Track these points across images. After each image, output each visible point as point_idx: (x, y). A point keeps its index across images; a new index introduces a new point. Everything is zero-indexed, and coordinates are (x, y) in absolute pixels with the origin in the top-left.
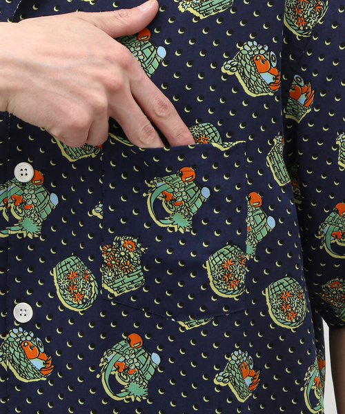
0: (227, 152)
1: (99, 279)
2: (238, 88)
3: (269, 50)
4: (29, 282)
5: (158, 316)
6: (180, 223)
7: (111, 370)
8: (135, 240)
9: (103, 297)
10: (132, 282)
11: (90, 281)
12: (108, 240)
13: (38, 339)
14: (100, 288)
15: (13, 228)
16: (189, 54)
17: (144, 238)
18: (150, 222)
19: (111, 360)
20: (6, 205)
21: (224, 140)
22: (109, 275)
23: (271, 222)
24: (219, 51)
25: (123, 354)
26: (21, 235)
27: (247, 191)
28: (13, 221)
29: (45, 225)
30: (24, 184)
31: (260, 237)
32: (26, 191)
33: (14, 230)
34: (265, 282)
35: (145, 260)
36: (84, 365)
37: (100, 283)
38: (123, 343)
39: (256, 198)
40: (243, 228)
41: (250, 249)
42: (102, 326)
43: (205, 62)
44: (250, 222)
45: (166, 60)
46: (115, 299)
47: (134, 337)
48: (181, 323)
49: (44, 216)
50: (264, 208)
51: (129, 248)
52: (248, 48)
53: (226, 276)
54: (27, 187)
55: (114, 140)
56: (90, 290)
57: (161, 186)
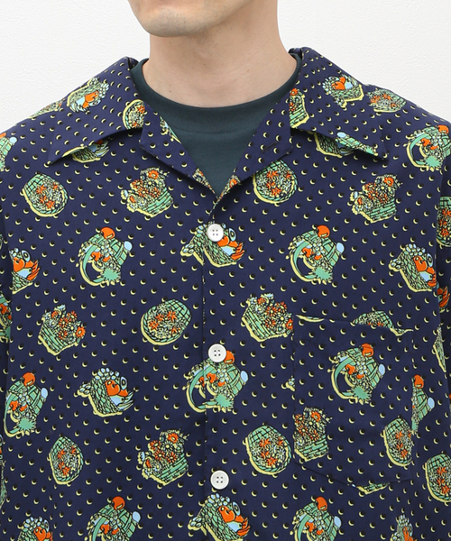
0: (400, 337)
1: (292, 445)
2: (403, 283)
3: (426, 253)
4: (224, 452)
5: (341, 483)
6: (360, 395)
7: (302, 529)
8: (321, 412)
9: (295, 462)
10: (319, 450)
11: (284, 447)
12: (300, 410)
13: (234, 503)
14: (293, 453)
15: (209, 403)
16: (363, 251)
17: (328, 409)
18: (334, 395)
19: (303, 519)
20: (202, 383)
21: (396, 327)
22: (300, 442)
23: (431, 403)
24: (386, 250)
25: (313, 516)
26: (216, 409)
27: (413, 374)
28: (209, 397)
29: (237, 400)
30: (217, 364)
31: (421, 416)
32: (219, 370)
33: (210, 405)
34: (425, 457)
35: (329, 430)
36: (279, 522)
37: (293, 449)
38: (312, 505)
39: (419, 382)
40: (410, 405)
41: (415, 426)
42: (294, 487)
44: (414, 401)
45: (344, 254)
46: (306, 464)
47: (321, 500)
48: (361, 488)
49: (236, 392)
50: (425, 390)
51: (316, 418)
52: (409, 249)
53: (398, 446)
54: (220, 367)
55: (303, 321)
56: (284, 455)
57: (344, 360)
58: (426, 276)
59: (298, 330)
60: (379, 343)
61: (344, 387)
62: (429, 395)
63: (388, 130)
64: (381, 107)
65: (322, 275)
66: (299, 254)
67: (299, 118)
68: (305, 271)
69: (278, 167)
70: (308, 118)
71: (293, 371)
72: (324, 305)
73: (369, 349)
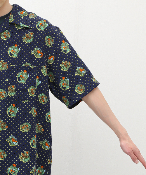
0: (33, 68)
1: (7, 93)
2: (34, 56)
3: (40, 49)
5: (18, 101)
6: (23, 82)
7: (9, 111)
9: (8, 97)
10: (14, 94)
11: (5, 93)
12: (9, 85)
14: (7, 95)
16: (25, 50)
17: (16, 85)
18: (17, 82)
19: (9, 109)
21: (32, 66)
22: (9, 92)
23: (40, 82)
24: (30, 49)
25: (11, 108)
27: (36, 76)
31: (38, 85)
34: (39, 94)
35: (16, 89)
36: (4, 110)
37: (7, 94)
38: (11, 106)
39: (38, 77)
40: (35, 83)
41: (36, 87)
42: (7, 102)
43: (28, 51)
44: (36, 82)
45: (20, 51)
46: (10, 97)
47: (14, 105)
48: (23, 102)
50: (39, 79)
51: (13, 87)
52: (36, 49)
53: (32, 92)
55: (10, 66)
56: (5, 95)
57: (20, 74)
58: (40, 54)
59: (10, 68)
60: (28, 70)
61: (19, 80)
62: (40, 80)
63: (32, 22)
64: (31, 17)
65: (15, 56)
66: (10, 51)
67: (11, 20)
68: (11, 55)
69: (6, 31)
70: (13, 20)
71: (8, 77)
72: (15, 62)
73: (26, 71)
